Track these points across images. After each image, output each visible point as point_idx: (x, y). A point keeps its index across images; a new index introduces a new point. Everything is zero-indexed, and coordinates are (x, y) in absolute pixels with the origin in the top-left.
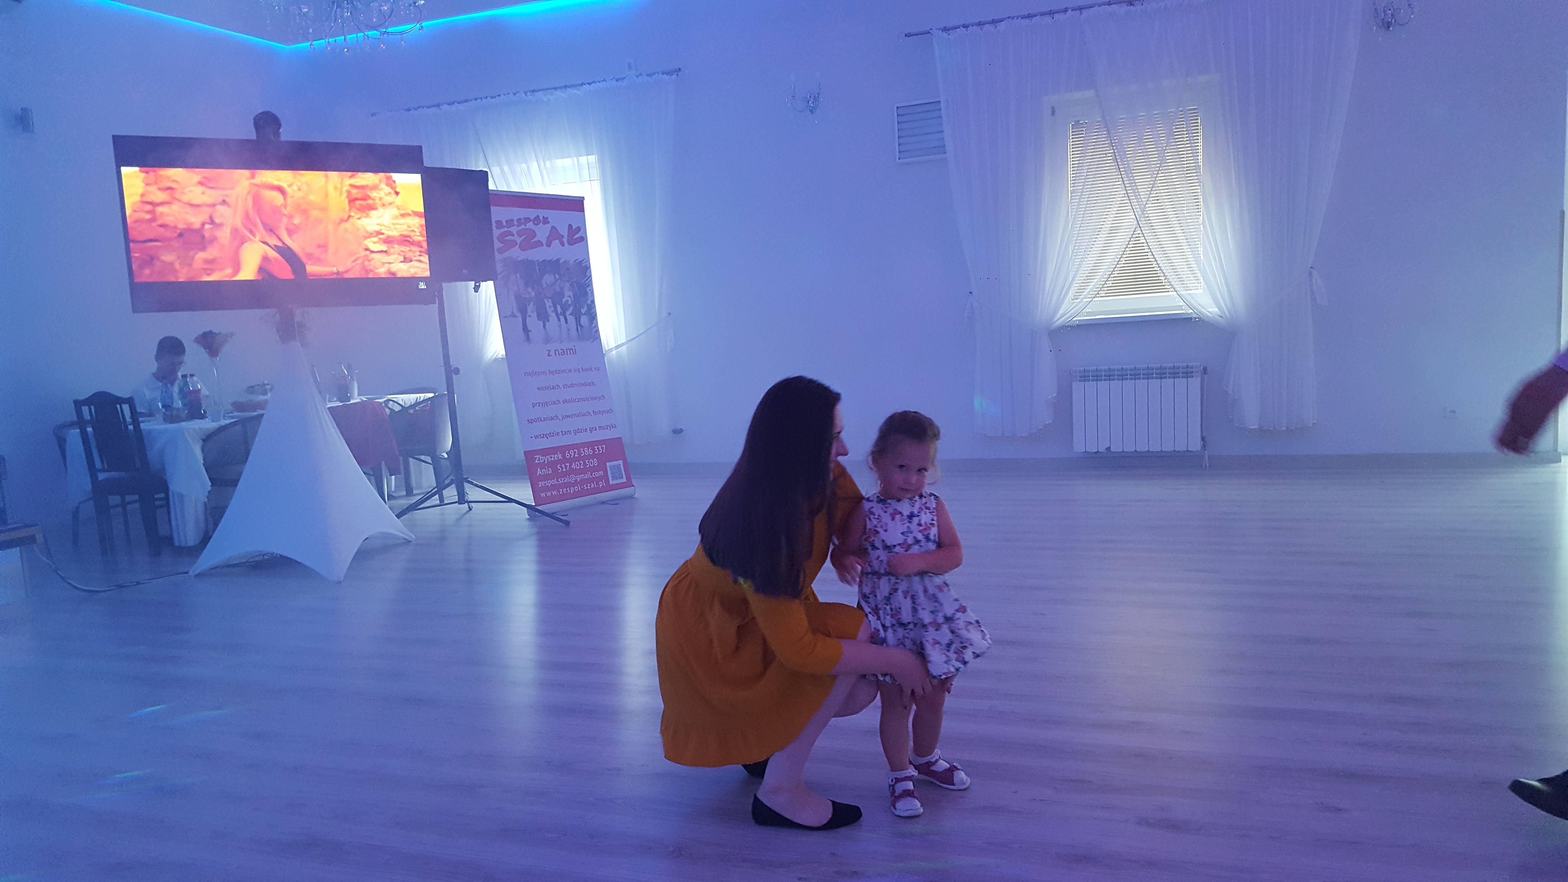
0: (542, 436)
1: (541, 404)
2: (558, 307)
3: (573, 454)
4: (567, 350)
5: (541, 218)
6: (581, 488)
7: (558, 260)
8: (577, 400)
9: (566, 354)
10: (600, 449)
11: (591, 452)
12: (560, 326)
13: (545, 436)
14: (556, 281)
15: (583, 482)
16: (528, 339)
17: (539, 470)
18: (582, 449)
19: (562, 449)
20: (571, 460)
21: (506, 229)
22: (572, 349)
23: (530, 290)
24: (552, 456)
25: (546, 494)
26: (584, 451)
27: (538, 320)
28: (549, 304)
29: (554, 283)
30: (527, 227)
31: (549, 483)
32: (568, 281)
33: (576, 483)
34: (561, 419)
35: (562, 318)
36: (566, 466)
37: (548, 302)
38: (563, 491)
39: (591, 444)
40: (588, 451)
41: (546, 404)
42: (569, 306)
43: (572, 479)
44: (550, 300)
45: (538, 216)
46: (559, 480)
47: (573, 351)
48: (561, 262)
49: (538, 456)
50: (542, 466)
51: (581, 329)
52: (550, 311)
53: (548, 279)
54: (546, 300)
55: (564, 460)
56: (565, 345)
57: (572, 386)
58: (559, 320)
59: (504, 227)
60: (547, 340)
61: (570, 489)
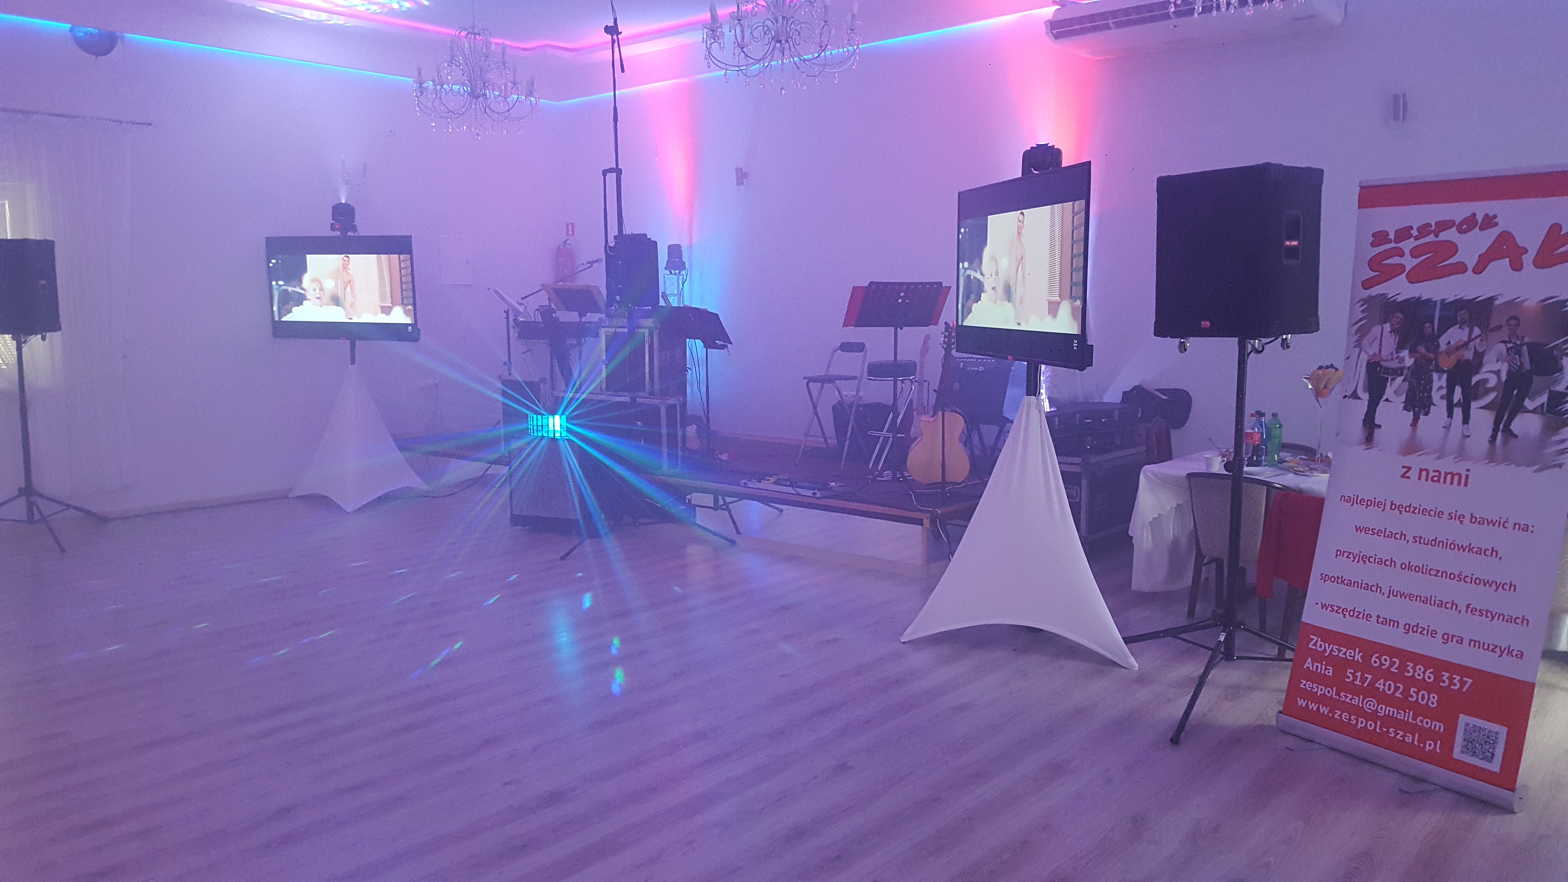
0: (1336, 608)
1: (1351, 556)
2: (1458, 390)
3: (1387, 664)
4: (1446, 474)
5: (1480, 218)
6: (1381, 728)
7: (1492, 299)
8: (1433, 573)
9: (1442, 480)
10: (1455, 681)
11: (1429, 678)
12: (1447, 428)
13: (1338, 610)
14: (1471, 340)
15: (1388, 721)
16: (1369, 440)
17: (1309, 659)
18: (1411, 665)
19: (1369, 648)
20: (1380, 673)
21: (1393, 245)
22: (1460, 475)
23: (1405, 353)
24: (1341, 648)
25: (1318, 707)
26: (1414, 668)
27: (1405, 408)
28: (1439, 382)
29: (1466, 344)
30: (1439, 239)
31: (1320, 690)
32: (1504, 342)
33: (1373, 716)
34: (1387, 594)
35: (1458, 412)
36: (1363, 679)
37: (1440, 379)
38: (1340, 716)
39: (1438, 665)
40: (1424, 673)
41: (1365, 559)
42: (1488, 391)
43: (1370, 705)
44: (1445, 376)
45: (1474, 215)
46: (1342, 694)
47: (1462, 480)
48: (1497, 303)
49: (1316, 638)
50: (1318, 657)
51: (1505, 442)
52: (1437, 396)
53: (1455, 335)
54: (1435, 376)
55: (1365, 666)
56: (1448, 465)
57: (1435, 543)
58: (1450, 415)
59: (1390, 241)
60: (1411, 447)
61: (1357, 720)
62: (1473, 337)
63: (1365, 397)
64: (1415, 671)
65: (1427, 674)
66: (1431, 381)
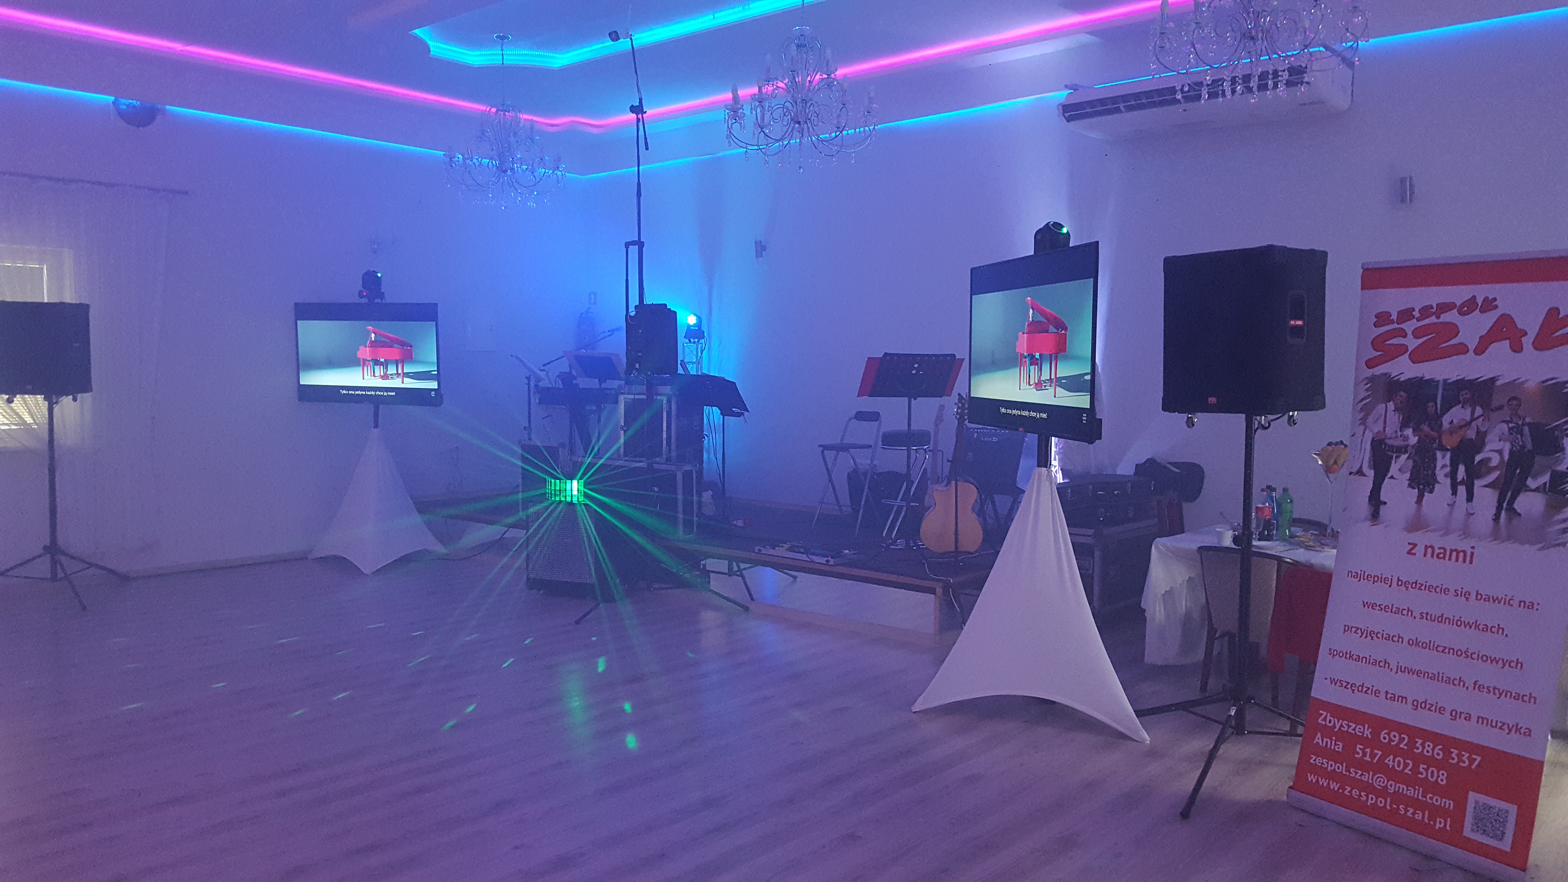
0: (1345, 684)
1: (1359, 631)
2: (1462, 469)
3: (1397, 739)
4: (1452, 551)
5: (1480, 301)
6: (1391, 806)
7: (1493, 380)
8: (1440, 649)
9: (1447, 558)
10: (1464, 758)
11: (1438, 754)
12: (1452, 505)
13: (1347, 685)
14: (1472, 420)
15: (1398, 797)
16: (1375, 516)
17: (1319, 735)
18: (1420, 741)
19: (1380, 723)
20: (1389, 749)
21: (1395, 326)
22: (1464, 552)
23: (1409, 432)
24: (1350, 724)
25: (1329, 783)
26: (1423, 745)
27: (1410, 486)
28: (1443, 460)
29: (1470, 423)
30: (1441, 320)
31: (1331, 766)
32: (1507, 422)
33: (1383, 792)
34: (1395, 670)
35: (1462, 490)
36: (1373, 756)
37: (1443, 457)
38: (1350, 792)
39: (1447, 742)
40: (1433, 749)
41: (1372, 635)
42: (1491, 470)
43: (1379, 781)
44: (1448, 455)
45: (1474, 297)
46: (1352, 770)
47: (1467, 557)
48: (1498, 383)
49: (1325, 713)
50: (1328, 732)
51: (1509, 519)
52: (1441, 474)
53: (1457, 414)
54: (1439, 454)
55: (1373, 742)
56: (1452, 542)
57: (1441, 619)
58: (1454, 492)
59: (1392, 322)
60: (1417, 524)
61: (1367, 796)
62: (1476, 415)
63: (1371, 473)
64: (1424, 747)
65: (1436, 751)
66: (1435, 459)
